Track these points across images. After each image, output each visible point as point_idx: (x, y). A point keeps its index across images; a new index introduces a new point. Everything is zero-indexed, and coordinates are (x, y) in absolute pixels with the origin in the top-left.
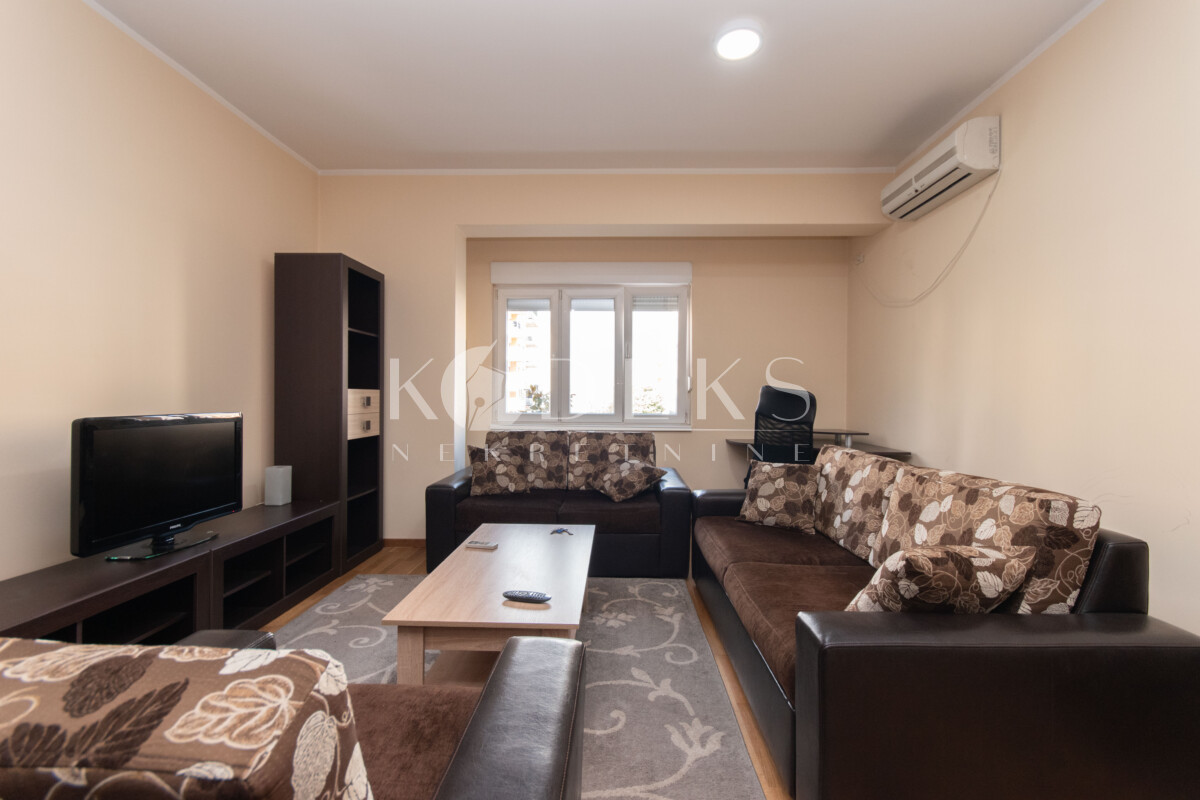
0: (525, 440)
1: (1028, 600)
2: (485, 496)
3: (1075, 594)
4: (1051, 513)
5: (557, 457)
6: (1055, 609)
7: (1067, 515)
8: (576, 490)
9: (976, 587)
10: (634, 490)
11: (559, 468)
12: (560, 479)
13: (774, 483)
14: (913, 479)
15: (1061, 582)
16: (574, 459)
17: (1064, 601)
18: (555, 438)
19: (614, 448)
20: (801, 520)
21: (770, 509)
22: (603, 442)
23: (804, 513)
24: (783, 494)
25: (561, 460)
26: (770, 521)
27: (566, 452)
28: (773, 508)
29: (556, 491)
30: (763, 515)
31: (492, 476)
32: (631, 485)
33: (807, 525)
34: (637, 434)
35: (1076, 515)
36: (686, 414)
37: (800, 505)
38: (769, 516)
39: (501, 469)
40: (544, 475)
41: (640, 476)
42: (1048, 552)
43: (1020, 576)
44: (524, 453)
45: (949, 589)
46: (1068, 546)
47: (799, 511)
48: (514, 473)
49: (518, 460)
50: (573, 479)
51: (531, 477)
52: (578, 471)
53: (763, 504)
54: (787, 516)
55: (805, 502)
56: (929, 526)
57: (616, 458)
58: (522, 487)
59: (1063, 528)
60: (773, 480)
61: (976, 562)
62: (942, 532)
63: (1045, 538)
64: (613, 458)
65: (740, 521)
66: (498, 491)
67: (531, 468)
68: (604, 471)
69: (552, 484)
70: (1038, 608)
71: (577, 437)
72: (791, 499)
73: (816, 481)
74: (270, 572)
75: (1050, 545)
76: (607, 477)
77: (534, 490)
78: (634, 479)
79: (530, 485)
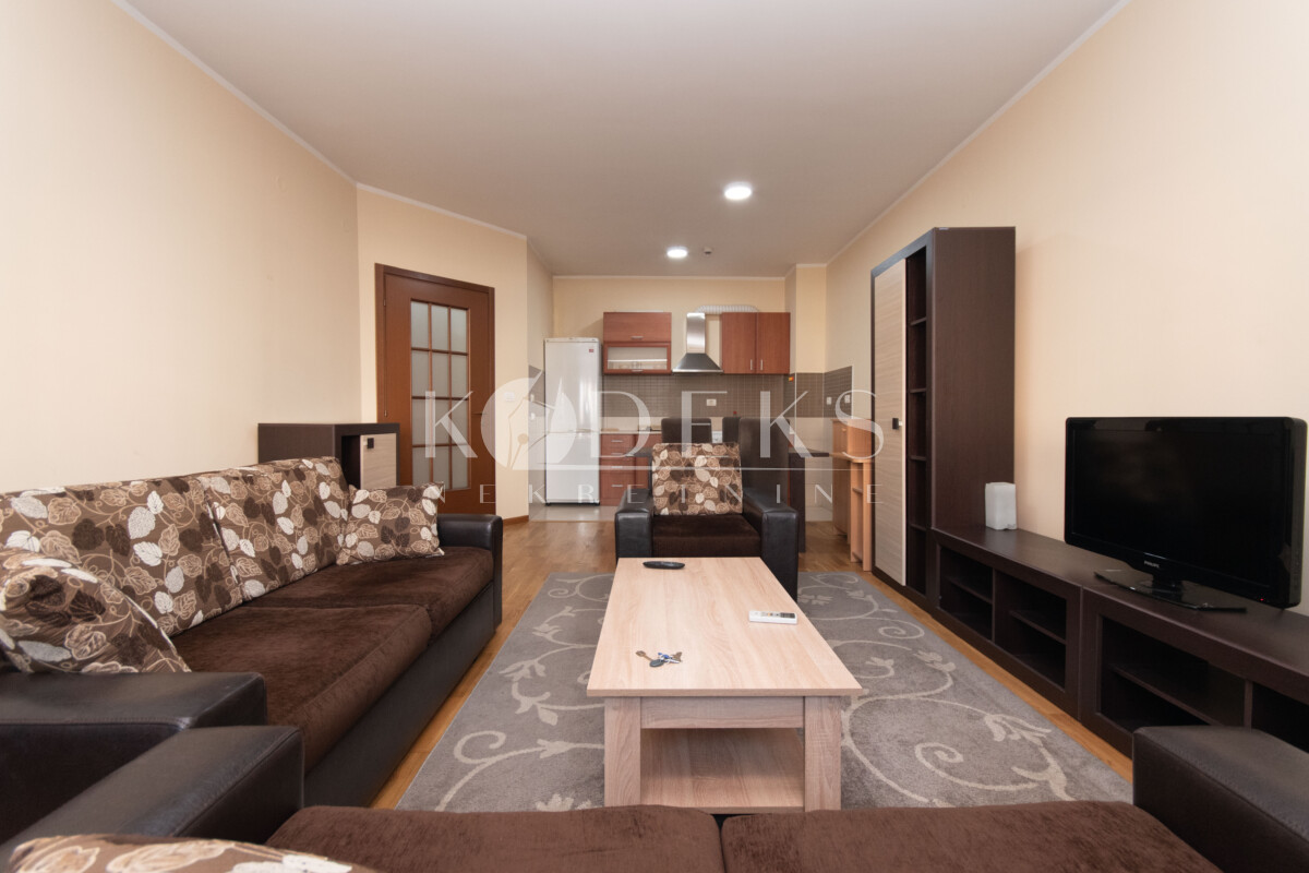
14: (240, 482)
56: (287, 514)
62: (301, 511)
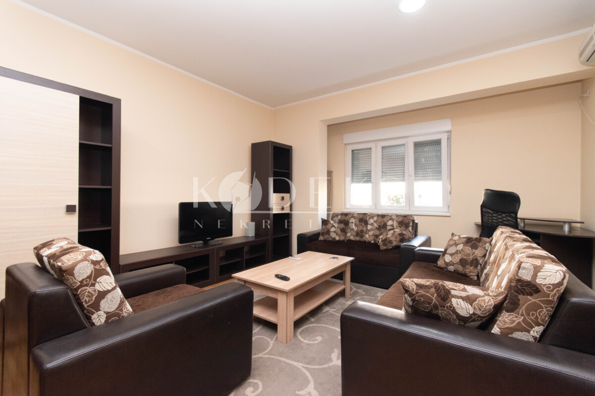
0: (348, 217)
1: (498, 325)
2: (325, 241)
3: (540, 329)
4: (520, 271)
5: (361, 225)
6: (518, 335)
7: (532, 273)
8: (370, 243)
9: (450, 307)
10: (392, 245)
11: (362, 231)
12: (362, 236)
13: (456, 247)
15: (524, 317)
16: (369, 227)
17: (529, 332)
18: (361, 216)
19: (390, 223)
20: (468, 270)
21: (451, 261)
22: (385, 219)
23: (471, 266)
24: (460, 253)
25: (363, 227)
26: (451, 268)
27: (366, 223)
28: (453, 261)
29: (360, 241)
30: (447, 264)
31: (328, 232)
32: (391, 242)
33: (471, 274)
34: (403, 216)
35: (539, 274)
36: (449, 206)
37: (469, 261)
38: (450, 265)
39: (333, 229)
40: (355, 234)
41: (396, 238)
42: (516, 296)
43: (488, 307)
44: (346, 223)
45: (429, 304)
46: (531, 295)
47: (468, 265)
48: (339, 231)
49: (342, 226)
50: (368, 237)
51: (349, 235)
52: (371, 233)
53: (448, 258)
54: (460, 267)
55: (473, 260)
57: (391, 227)
58: (342, 238)
59: (527, 282)
60: (456, 245)
61: (453, 292)
63: (514, 287)
64: (389, 228)
65: (434, 266)
66: (330, 239)
67: (349, 230)
68: (381, 234)
69: (358, 239)
70: (507, 332)
71: (372, 216)
72: (465, 257)
73: (485, 248)
74: (240, 259)
75: (517, 292)
76: (381, 237)
77: (349, 241)
78: (393, 239)
79: (348, 238)
